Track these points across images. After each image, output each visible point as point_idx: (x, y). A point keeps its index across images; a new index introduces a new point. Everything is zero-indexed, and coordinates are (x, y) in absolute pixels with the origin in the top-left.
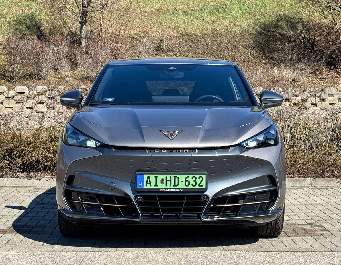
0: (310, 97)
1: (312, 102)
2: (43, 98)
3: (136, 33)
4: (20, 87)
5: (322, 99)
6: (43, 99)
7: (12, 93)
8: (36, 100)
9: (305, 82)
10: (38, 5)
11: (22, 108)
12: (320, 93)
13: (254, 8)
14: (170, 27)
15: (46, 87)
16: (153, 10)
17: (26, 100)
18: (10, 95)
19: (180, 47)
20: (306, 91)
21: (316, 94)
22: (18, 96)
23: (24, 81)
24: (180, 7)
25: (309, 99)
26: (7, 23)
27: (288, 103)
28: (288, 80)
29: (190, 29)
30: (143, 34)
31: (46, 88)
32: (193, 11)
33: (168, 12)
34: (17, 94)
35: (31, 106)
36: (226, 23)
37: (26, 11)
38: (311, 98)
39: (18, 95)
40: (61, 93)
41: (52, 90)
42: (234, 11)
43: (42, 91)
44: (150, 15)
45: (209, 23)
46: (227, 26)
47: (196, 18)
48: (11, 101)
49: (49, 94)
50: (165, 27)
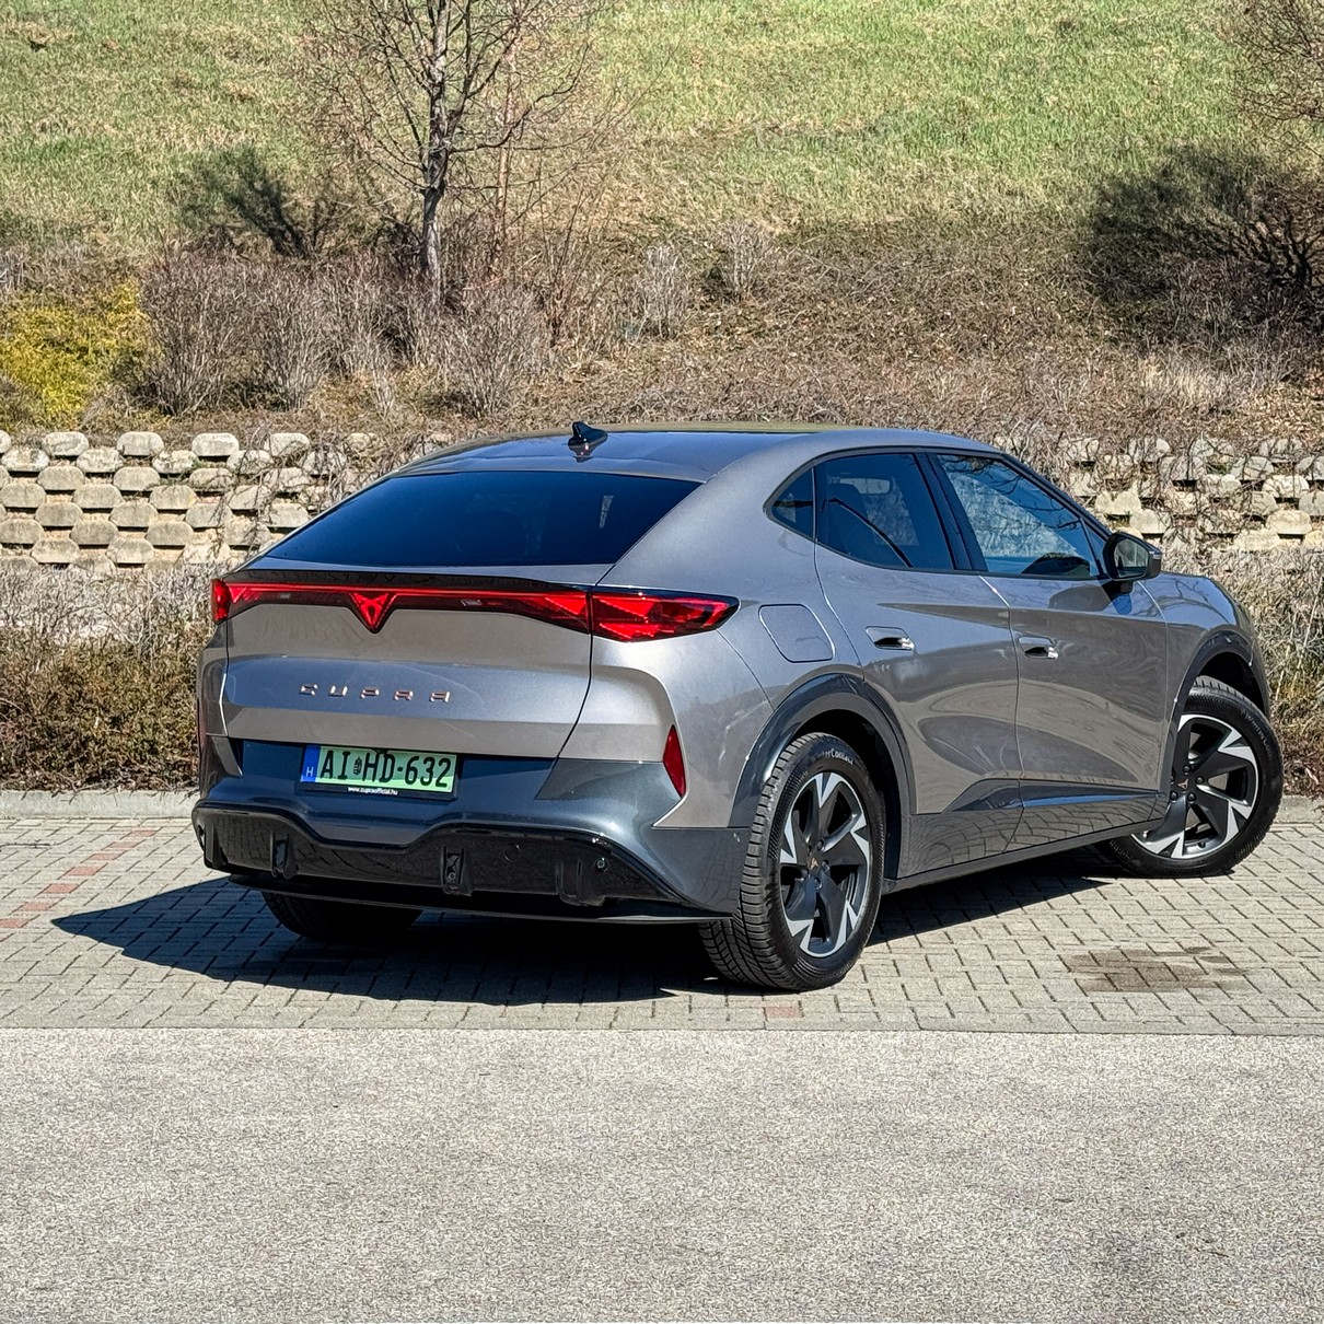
0: (1274, 474)
1: (1278, 491)
2: (293, 478)
3: (627, 225)
4: (209, 436)
5: (1318, 481)
6: (296, 481)
7: (181, 459)
8: (270, 486)
9: (1258, 414)
10: (263, 115)
11: (220, 514)
12: (1311, 459)
13: (1073, 125)
14: (754, 200)
15: (304, 437)
16: (693, 132)
17: (235, 486)
18: (176, 466)
19: (794, 279)
20: (1257, 451)
21: (1294, 464)
22: (204, 469)
23: (224, 413)
24: (795, 119)
25: (1270, 481)
26: (149, 186)
27: (1191, 497)
28: (1196, 408)
29: (830, 209)
30: (654, 227)
31: (306, 440)
32: (842, 137)
33: (748, 141)
34: (202, 462)
35: (250, 507)
36: (966, 185)
37: (217, 139)
38: (1275, 477)
39: (205, 467)
40: (357, 458)
41: (326, 449)
42: (998, 134)
43: (289, 451)
44: (679, 155)
45: (902, 185)
46: (971, 196)
47: (856, 164)
48: (178, 487)
49: (316, 465)
50: (737, 198)
